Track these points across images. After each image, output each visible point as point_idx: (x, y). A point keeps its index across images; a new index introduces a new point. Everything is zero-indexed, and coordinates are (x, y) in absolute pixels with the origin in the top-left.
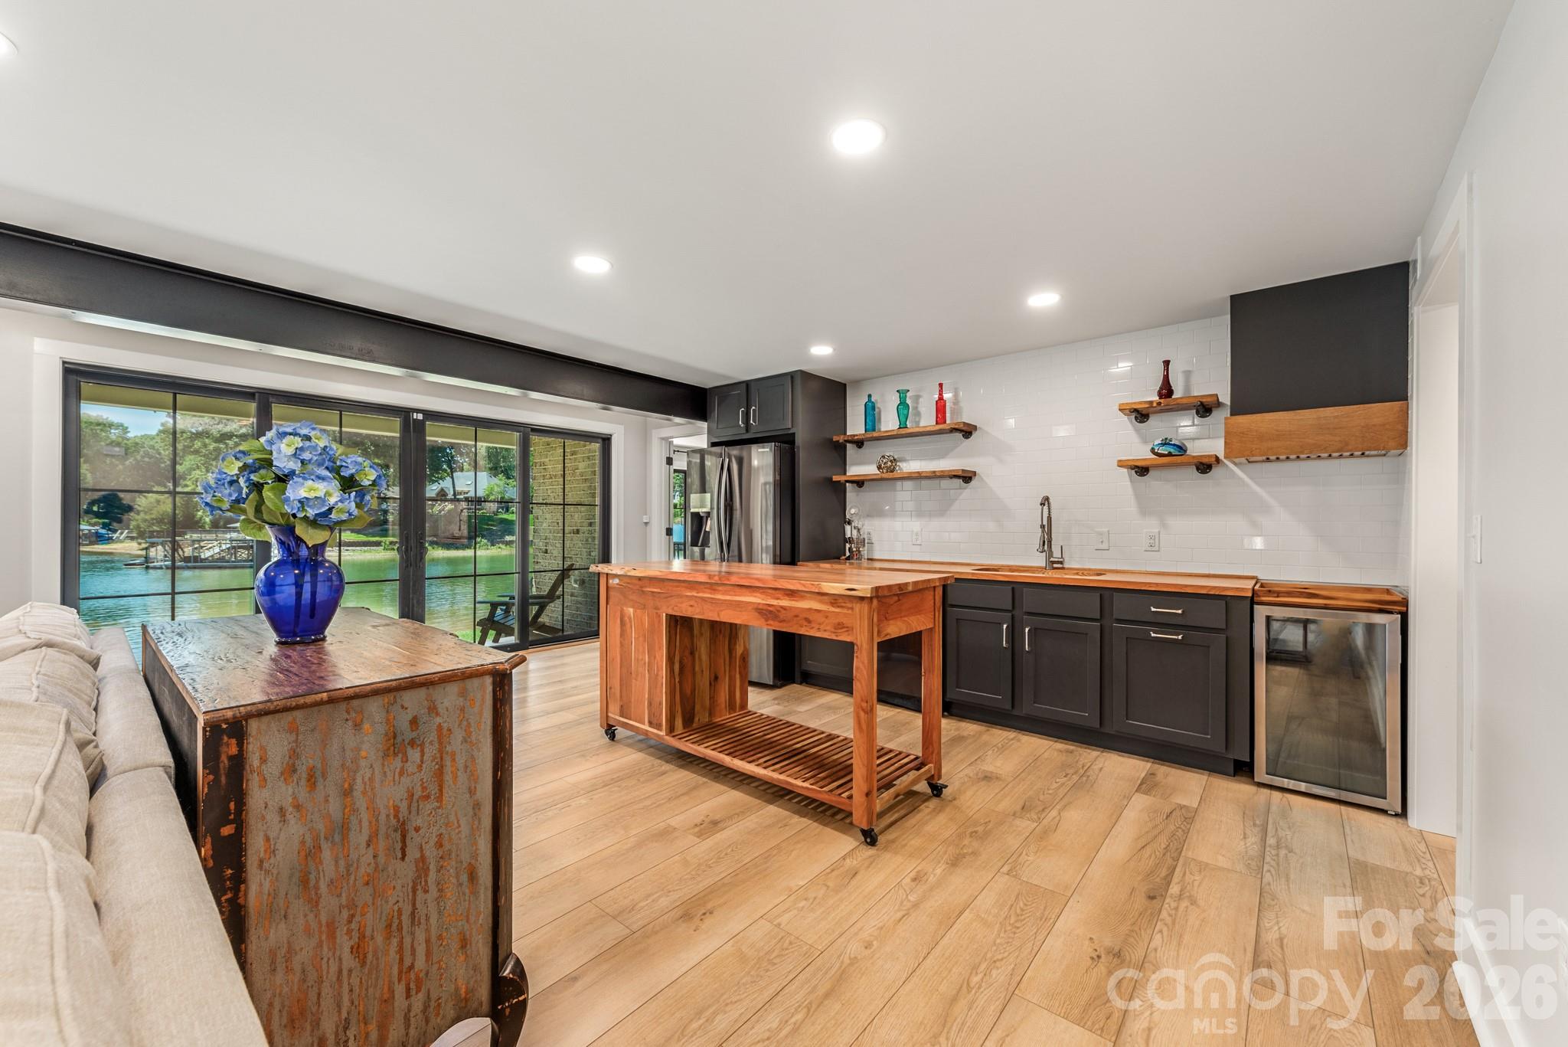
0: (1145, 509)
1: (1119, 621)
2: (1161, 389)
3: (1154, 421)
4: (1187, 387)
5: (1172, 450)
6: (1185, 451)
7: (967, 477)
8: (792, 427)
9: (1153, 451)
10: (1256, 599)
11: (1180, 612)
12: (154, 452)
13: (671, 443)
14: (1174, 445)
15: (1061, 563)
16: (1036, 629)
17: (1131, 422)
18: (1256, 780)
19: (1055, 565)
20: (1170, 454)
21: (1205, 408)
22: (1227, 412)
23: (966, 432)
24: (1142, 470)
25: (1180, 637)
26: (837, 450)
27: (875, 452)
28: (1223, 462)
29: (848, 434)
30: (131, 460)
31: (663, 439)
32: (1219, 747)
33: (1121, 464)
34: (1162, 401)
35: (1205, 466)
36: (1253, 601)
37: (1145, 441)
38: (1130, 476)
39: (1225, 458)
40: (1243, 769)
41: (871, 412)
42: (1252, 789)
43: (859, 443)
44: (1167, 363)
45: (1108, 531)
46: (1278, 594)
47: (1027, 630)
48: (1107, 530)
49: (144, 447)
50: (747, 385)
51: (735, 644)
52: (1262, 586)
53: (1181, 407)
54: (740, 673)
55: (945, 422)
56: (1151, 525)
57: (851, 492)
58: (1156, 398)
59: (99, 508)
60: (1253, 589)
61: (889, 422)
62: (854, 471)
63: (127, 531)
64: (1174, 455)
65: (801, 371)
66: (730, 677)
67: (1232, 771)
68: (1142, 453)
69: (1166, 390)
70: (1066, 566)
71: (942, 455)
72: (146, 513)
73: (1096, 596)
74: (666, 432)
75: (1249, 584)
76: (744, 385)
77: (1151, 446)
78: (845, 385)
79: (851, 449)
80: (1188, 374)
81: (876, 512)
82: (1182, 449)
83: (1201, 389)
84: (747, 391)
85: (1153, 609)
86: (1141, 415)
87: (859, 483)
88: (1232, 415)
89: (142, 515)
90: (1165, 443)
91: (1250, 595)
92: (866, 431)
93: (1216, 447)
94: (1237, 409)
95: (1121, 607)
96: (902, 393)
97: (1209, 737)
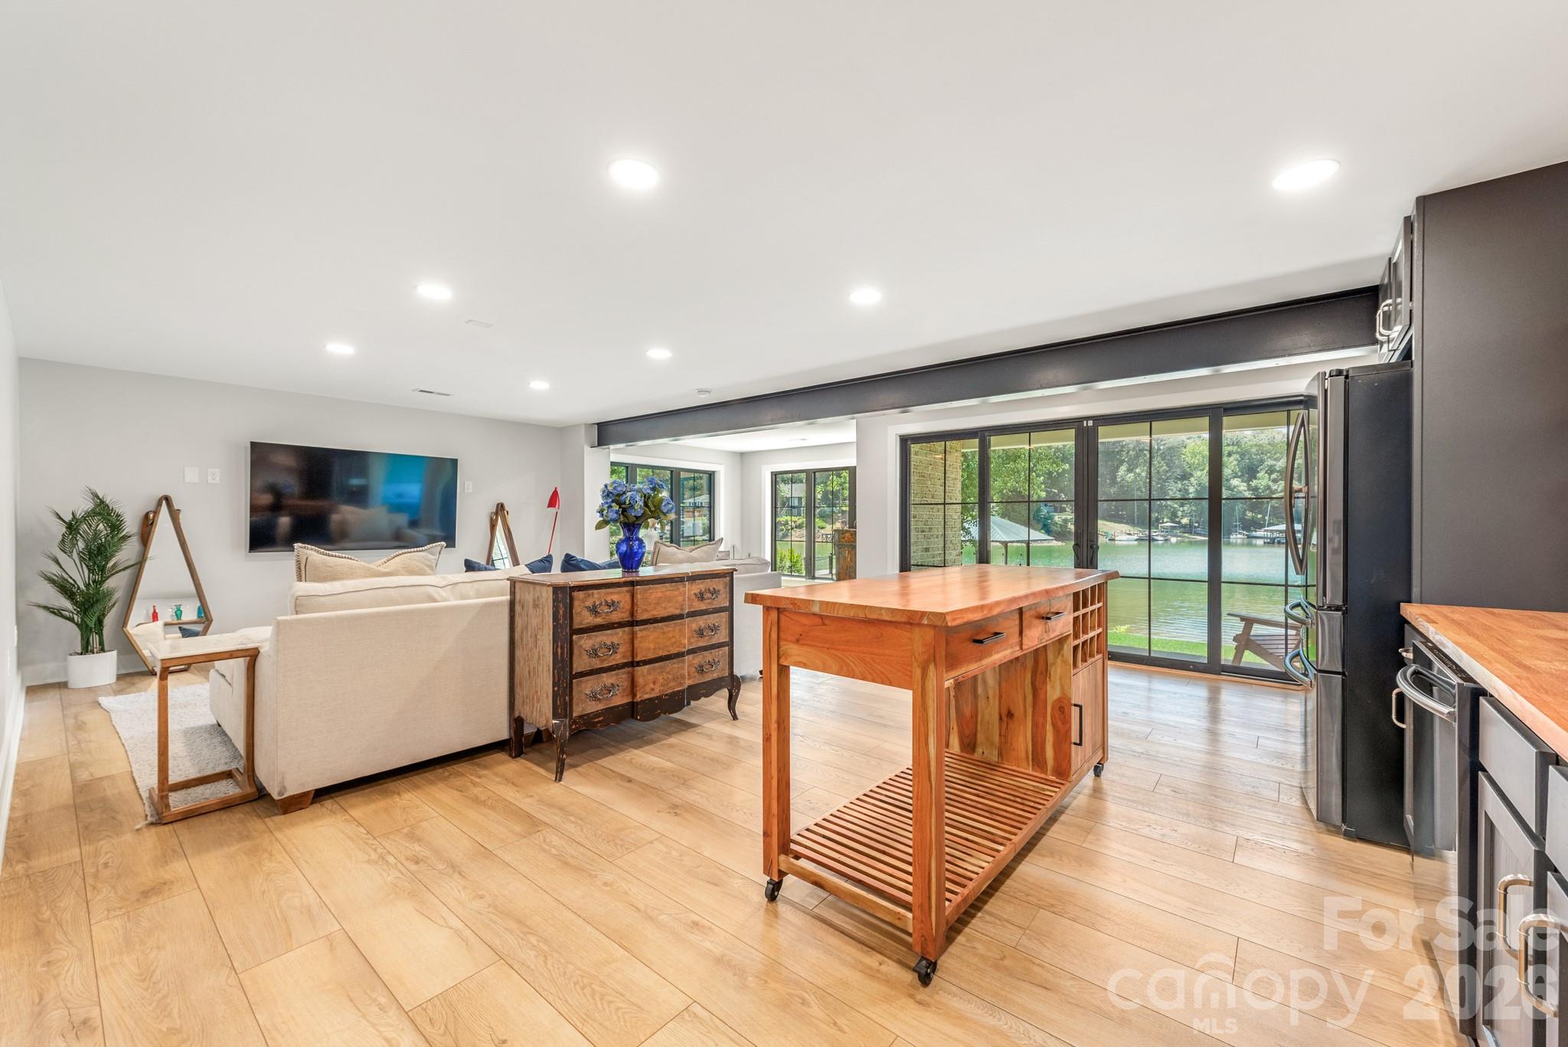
50: (1390, 260)
51: (1045, 682)
54: (1054, 725)
66: (1035, 725)
76: (1388, 263)
84: (1389, 273)
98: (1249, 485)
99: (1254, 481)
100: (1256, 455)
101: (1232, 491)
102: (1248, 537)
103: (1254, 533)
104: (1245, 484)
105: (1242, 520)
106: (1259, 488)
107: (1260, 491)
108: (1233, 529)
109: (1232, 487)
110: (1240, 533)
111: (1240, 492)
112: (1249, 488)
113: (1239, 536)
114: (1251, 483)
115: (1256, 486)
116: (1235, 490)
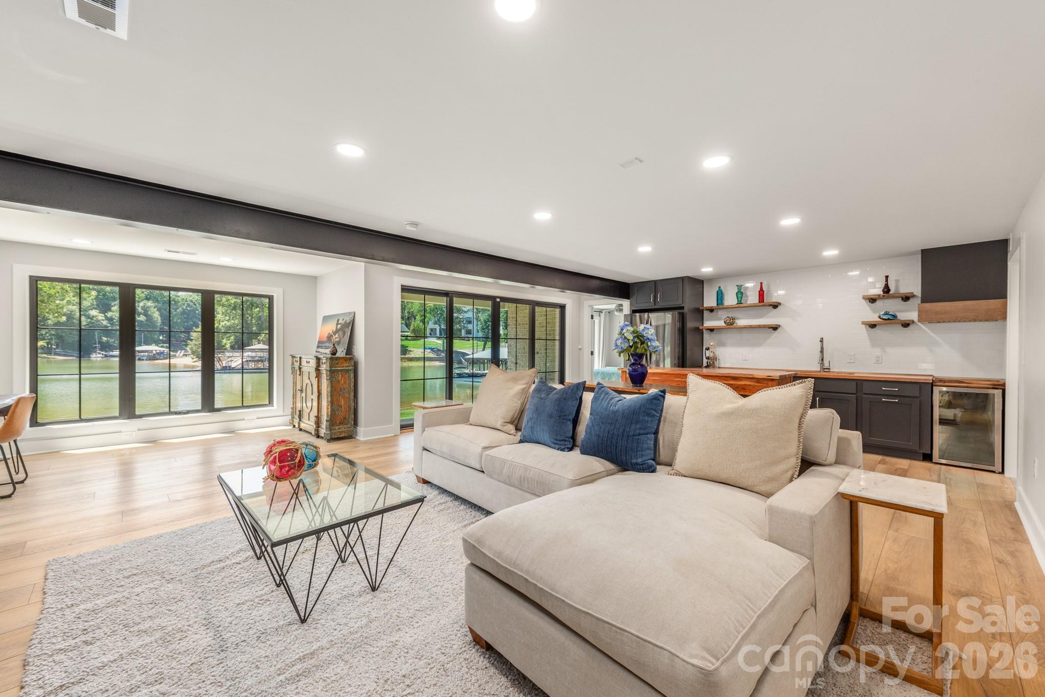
0: (874, 343)
1: (865, 394)
2: (884, 289)
3: (879, 303)
4: (897, 287)
5: (890, 317)
6: (896, 317)
7: (775, 328)
8: (683, 303)
9: (879, 317)
10: (934, 384)
11: (897, 389)
12: (193, 304)
13: (592, 308)
14: (891, 315)
15: (829, 369)
16: (822, 398)
17: (867, 303)
18: (934, 461)
19: (825, 370)
20: (889, 319)
21: (906, 298)
22: (919, 301)
23: (774, 306)
24: (873, 326)
25: (897, 401)
26: (699, 313)
27: (723, 314)
28: (917, 324)
29: (704, 306)
30: (180, 309)
31: (590, 306)
32: (917, 448)
33: (863, 323)
34: (885, 295)
35: (906, 325)
36: (932, 385)
37: (875, 312)
38: (866, 328)
39: (919, 321)
40: (928, 457)
41: (720, 296)
42: (932, 465)
43: (711, 310)
44: (887, 277)
45: (854, 355)
46: (945, 381)
47: (818, 399)
48: (853, 353)
49: (187, 301)
50: (655, 282)
52: (936, 378)
53: (894, 297)
55: (763, 302)
56: (877, 352)
57: (706, 335)
58: (882, 293)
59: (163, 337)
60: (933, 380)
61: (730, 299)
62: (708, 324)
63: (183, 351)
64: (890, 319)
65: (688, 277)
67: (922, 459)
68: (874, 318)
69: (887, 290)
70: (831, 370)
71: (761, 317)
72: (196, 340)
73: (854, 383)
74: (592, 302)
75: (931, 378)
76: (654, 283)
77: (878, 315)
78: (703, 281)
79: (706, 314)
80: (897, 281)
81: (722, 344)
82: (895, 316)
83: (904, 290)
84: (654, 286)
85: (883, 389)
86: (872, 300)
87: (711, 330)
88: (922, 302)
89: (194, 341)
90: (886, 314)
91: (931, 382)
92: (717, 305)
93: (913, 316)
94: (924, 300)
95: (866, 388)
96: (739, 287)
97: (911, 443)
98: (106, 317)
99: (109, 313)
100: (109, 293)
101: (92, 319)
102: (106, 356)
103: (111, 353)
104: (103, 315)
105: (100, 343)
106: (115, 319)
107: (115, 321)
108: (92, 350)
109: (91, 317)
110: (99, 353)
111: (99, 321)
112: (107, 318)
113: (99, 355)
114: (106, 314)
115: (111, 317)
116: (94, 319)
